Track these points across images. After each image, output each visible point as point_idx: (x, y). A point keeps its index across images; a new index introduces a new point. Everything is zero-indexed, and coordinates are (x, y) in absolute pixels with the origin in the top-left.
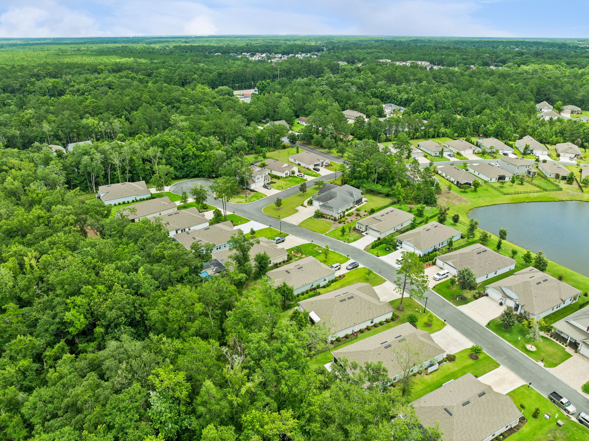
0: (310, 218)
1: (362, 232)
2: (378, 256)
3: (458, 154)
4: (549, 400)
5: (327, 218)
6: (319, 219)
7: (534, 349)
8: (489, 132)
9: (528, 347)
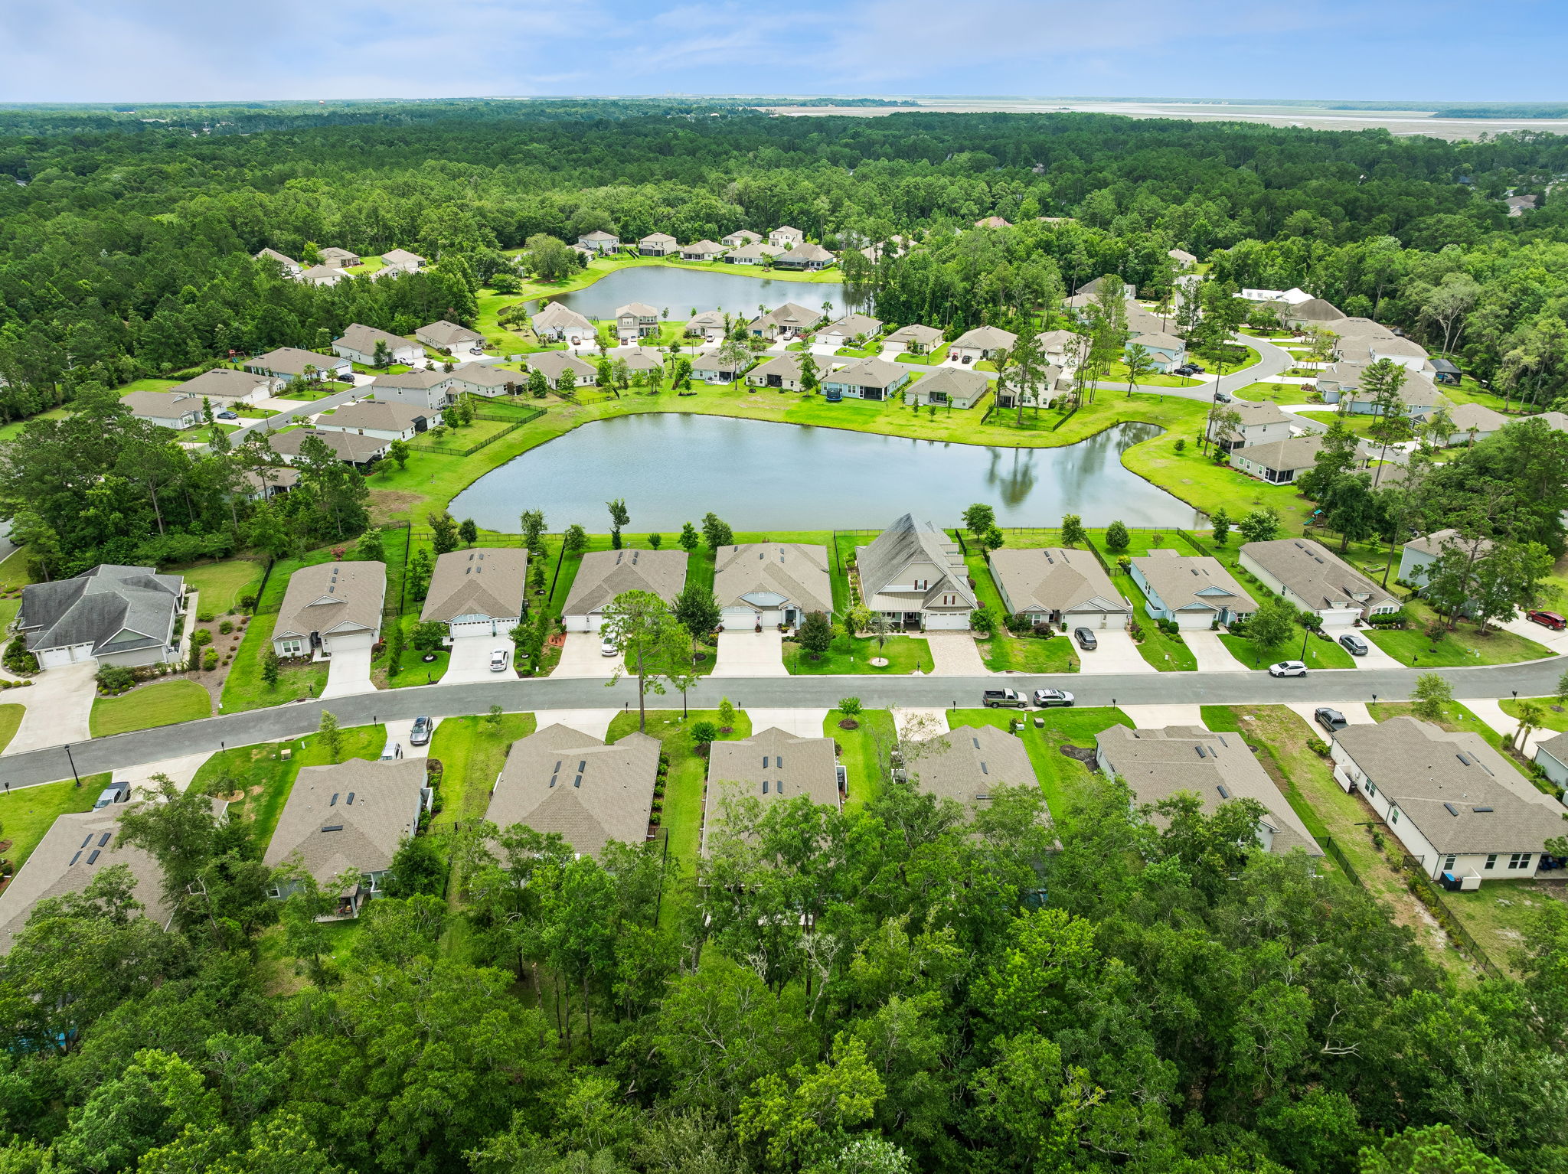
0: (97, 702)
1: (310, 656)
2: (435, 682)
3: (238, 406)
4: (989, 709)
5: (154, 677)
6: (133, 690)
7: (884, 662)
8: (245, 339)
9: (875, 662)
